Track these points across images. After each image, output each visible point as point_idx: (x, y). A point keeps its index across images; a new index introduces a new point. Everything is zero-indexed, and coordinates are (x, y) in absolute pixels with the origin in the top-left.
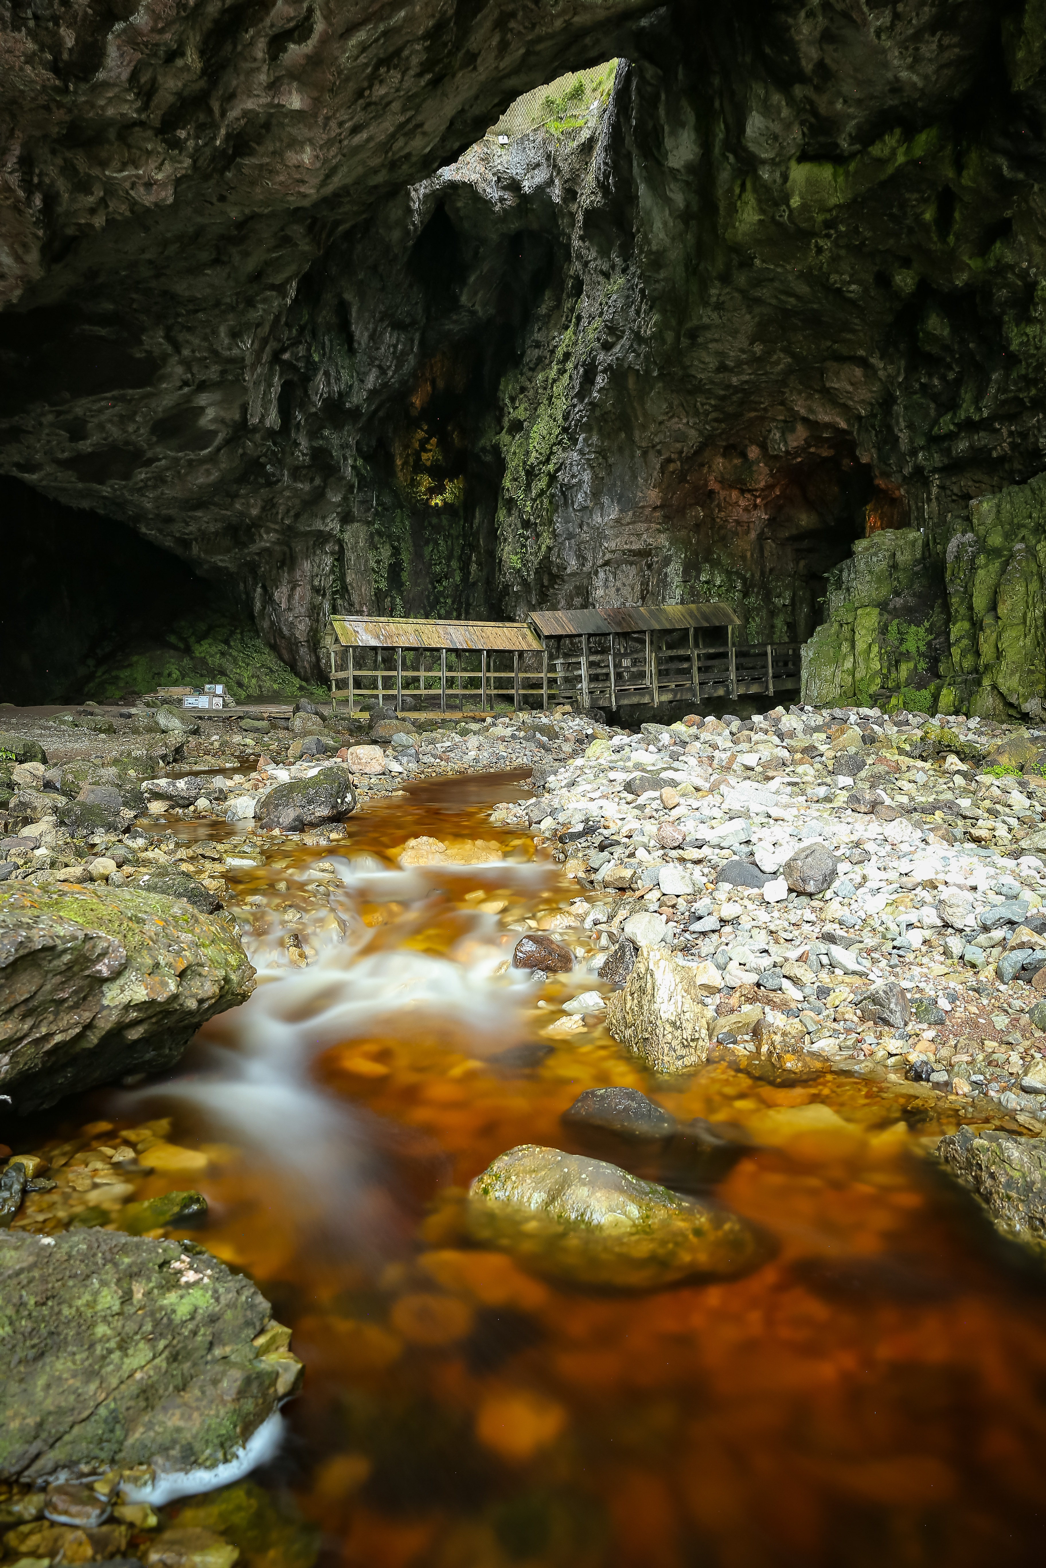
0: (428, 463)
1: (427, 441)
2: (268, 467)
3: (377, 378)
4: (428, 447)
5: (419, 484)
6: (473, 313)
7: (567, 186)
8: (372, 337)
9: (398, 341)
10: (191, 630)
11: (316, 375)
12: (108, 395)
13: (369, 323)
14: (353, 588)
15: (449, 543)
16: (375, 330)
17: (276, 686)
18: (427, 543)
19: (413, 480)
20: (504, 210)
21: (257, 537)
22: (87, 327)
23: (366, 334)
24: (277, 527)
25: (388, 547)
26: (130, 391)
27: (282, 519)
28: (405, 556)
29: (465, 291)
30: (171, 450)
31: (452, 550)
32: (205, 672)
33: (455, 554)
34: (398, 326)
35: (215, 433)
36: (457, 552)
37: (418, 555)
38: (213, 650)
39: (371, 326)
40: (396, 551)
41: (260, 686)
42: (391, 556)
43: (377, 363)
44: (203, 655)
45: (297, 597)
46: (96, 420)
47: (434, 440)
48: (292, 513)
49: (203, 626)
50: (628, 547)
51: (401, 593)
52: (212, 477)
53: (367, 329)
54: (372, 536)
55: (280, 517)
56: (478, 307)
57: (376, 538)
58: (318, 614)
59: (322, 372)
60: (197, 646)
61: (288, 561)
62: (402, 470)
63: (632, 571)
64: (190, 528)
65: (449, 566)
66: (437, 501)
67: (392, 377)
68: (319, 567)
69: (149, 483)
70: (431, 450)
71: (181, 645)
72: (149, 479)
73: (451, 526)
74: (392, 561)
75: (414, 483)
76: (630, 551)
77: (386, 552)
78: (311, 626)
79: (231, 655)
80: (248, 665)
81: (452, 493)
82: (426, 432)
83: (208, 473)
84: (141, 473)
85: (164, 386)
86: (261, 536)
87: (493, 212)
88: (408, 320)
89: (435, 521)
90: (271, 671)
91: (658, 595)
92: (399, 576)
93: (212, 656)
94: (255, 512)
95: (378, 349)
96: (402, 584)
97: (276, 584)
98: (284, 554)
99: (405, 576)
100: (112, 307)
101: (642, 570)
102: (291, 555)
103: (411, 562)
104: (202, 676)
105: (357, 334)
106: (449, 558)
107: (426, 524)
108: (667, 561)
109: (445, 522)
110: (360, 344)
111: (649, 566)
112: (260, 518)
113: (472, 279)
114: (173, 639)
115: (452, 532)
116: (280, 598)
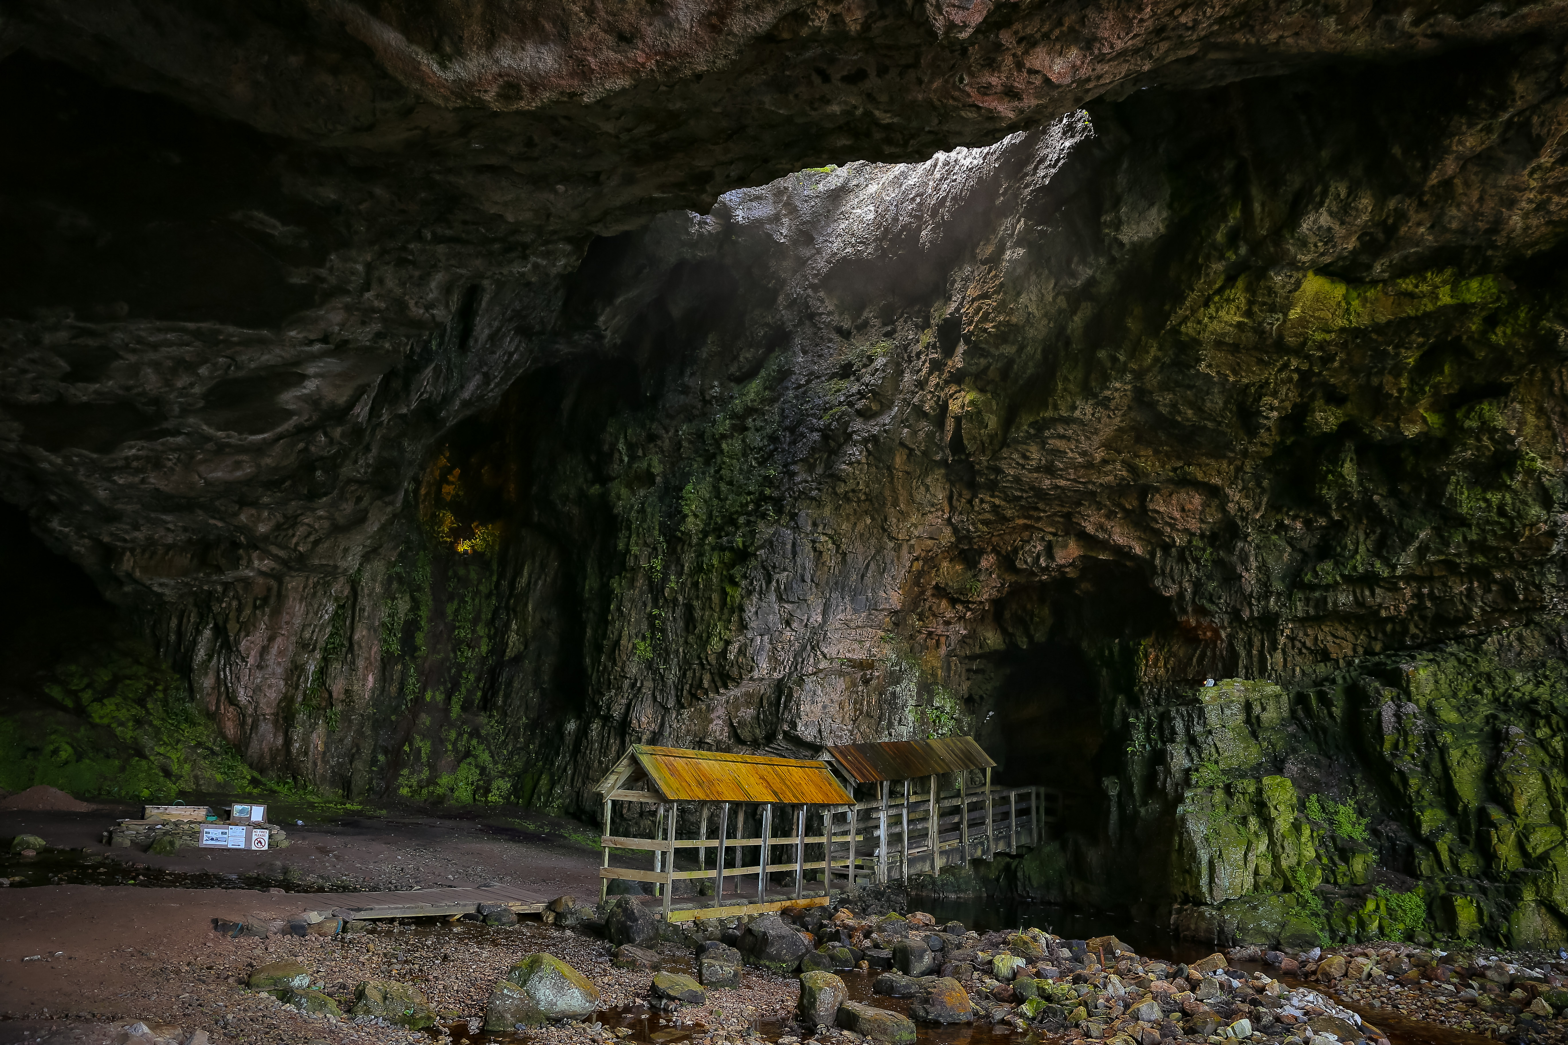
0: (448, 498)
1: (450, 471)
2: (318, 473)
3: (478, 387)
4: (451, 478)
5: (441, 523)
6: (600, 337)
7: (804, 228)
8: (492, 338)
9: (516, 350)
10: (86, 681)
11: (426, 367)
12: (191, 325)
13: (495, 320)
14: (360, 647)
15: (477, 601)
16: (499, 329)
17: (219, 777)
18: (451, 598)
19: (434, 516)
20: (701, 235)
21: (244, 562)
22: (260, 215)
23: (487, 332)
24: (282, 553)
25: (407, 598)
26: (231, 329)
27: (297, 544)
28: (424, 612)
29: (608, 310)
30: (209, 425)
31: (479, 612)
32: (112, 750)
33: (483, 616)
34: (524, 331)
35: (289, 414)
36: (486, 615)
37: (438, 613)
38: (123, 714)
39: (496, 324)
40: (416, 606)
41: (196, 777)
42: (410, 611)
43: (485, 369)
44: (106, 721)
45: (274, 650)
46: (133, 358)
47: (457, 471)
48: (312, 538)
49: (104, 676)
50: (848, 655)
51: (413, 658)
52: (239, 474)
53: (490, 325)
54: (390, 579)
55: (294, 540)
56: (608, 333)
57: (395, 585)
58: (299, 677)
59: (433, 365)
60: (96, 706)
61: (273, 600)
62: (424, 501)
63: (841, 684)
64: (137, 534)
65: (474, 631)
66: (463, 547)
67: (492, 390)
68: (316, 614)
69: (135, 464)
70: (452, 483)
71: (69, 703)
72: (136, 458)
73: (480, 582)
74: (411, 616)
75: (435, 520)
76: (850, 660)
77: (403, 605)
78: (286, 694)
79: (151, 724)
80: (178, 741)
81: (484, 539)
82: (449, 460)
83: (238, 465)
84: (131, 447)
85: (293, 333)
86: (250, 561)
87: (688, 233)
88: (537, 328)
89: (462, 572)
90: (213, 753)
91: (880, 719)
92: (413, 637)
93: (122, 724)
94: (262, 529)
95: (494, 353)
96: (416, 649)
97: (247, 628)
98: (269, 589)
99: (420, 638)
100: (333, 196)
101: (855, 685)
102: (279, 595)
103: (430, 620)
104: (108, 756)
105: (478, 328)
106: (476, 621)
107: (450, 573)
108: (895, 678)
109: (473, 576)
110: (476, 341)
111: (866, 682)
112: (265, 538)
113: (619, 300)
114: (56, 692)
115: (481, 588)
116: (248, 649)
